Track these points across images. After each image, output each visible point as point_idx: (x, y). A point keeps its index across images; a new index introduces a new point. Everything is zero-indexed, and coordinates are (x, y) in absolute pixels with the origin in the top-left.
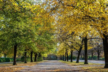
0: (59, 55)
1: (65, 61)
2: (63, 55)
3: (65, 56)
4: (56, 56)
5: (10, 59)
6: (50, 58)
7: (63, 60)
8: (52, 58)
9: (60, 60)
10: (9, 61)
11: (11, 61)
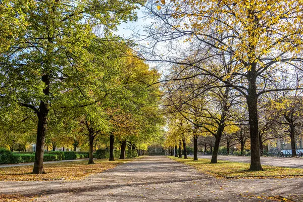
0: (168, 146)
1: (180, 157)
2: (176, 147)
3: (180, 148)
4: (163, 148)
5: (77, 155)
6: (152, 152)
7: (176, 156)
8: (156, 152)
9: (169, 155)
10: (74, 158)
11: (79, 157)
